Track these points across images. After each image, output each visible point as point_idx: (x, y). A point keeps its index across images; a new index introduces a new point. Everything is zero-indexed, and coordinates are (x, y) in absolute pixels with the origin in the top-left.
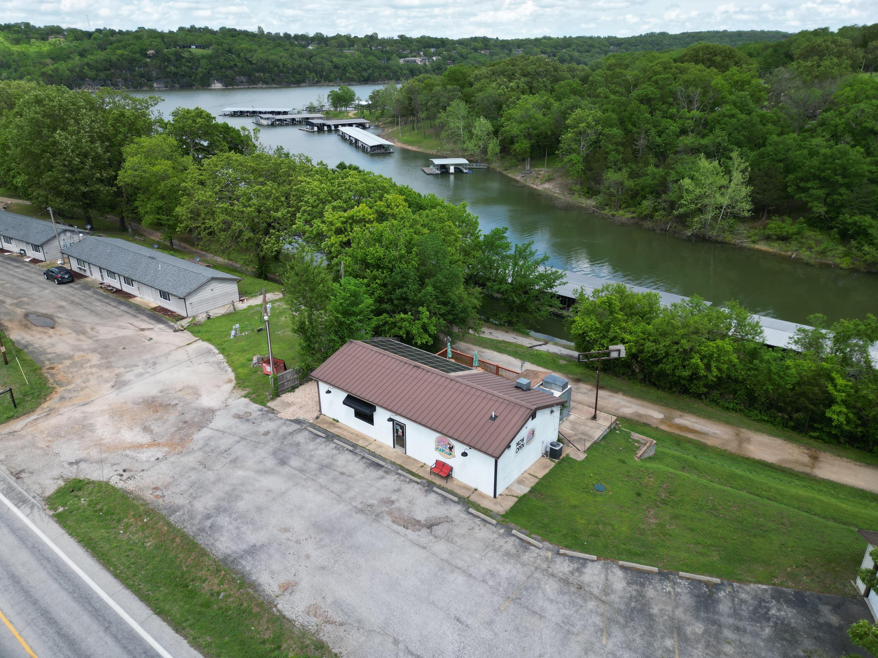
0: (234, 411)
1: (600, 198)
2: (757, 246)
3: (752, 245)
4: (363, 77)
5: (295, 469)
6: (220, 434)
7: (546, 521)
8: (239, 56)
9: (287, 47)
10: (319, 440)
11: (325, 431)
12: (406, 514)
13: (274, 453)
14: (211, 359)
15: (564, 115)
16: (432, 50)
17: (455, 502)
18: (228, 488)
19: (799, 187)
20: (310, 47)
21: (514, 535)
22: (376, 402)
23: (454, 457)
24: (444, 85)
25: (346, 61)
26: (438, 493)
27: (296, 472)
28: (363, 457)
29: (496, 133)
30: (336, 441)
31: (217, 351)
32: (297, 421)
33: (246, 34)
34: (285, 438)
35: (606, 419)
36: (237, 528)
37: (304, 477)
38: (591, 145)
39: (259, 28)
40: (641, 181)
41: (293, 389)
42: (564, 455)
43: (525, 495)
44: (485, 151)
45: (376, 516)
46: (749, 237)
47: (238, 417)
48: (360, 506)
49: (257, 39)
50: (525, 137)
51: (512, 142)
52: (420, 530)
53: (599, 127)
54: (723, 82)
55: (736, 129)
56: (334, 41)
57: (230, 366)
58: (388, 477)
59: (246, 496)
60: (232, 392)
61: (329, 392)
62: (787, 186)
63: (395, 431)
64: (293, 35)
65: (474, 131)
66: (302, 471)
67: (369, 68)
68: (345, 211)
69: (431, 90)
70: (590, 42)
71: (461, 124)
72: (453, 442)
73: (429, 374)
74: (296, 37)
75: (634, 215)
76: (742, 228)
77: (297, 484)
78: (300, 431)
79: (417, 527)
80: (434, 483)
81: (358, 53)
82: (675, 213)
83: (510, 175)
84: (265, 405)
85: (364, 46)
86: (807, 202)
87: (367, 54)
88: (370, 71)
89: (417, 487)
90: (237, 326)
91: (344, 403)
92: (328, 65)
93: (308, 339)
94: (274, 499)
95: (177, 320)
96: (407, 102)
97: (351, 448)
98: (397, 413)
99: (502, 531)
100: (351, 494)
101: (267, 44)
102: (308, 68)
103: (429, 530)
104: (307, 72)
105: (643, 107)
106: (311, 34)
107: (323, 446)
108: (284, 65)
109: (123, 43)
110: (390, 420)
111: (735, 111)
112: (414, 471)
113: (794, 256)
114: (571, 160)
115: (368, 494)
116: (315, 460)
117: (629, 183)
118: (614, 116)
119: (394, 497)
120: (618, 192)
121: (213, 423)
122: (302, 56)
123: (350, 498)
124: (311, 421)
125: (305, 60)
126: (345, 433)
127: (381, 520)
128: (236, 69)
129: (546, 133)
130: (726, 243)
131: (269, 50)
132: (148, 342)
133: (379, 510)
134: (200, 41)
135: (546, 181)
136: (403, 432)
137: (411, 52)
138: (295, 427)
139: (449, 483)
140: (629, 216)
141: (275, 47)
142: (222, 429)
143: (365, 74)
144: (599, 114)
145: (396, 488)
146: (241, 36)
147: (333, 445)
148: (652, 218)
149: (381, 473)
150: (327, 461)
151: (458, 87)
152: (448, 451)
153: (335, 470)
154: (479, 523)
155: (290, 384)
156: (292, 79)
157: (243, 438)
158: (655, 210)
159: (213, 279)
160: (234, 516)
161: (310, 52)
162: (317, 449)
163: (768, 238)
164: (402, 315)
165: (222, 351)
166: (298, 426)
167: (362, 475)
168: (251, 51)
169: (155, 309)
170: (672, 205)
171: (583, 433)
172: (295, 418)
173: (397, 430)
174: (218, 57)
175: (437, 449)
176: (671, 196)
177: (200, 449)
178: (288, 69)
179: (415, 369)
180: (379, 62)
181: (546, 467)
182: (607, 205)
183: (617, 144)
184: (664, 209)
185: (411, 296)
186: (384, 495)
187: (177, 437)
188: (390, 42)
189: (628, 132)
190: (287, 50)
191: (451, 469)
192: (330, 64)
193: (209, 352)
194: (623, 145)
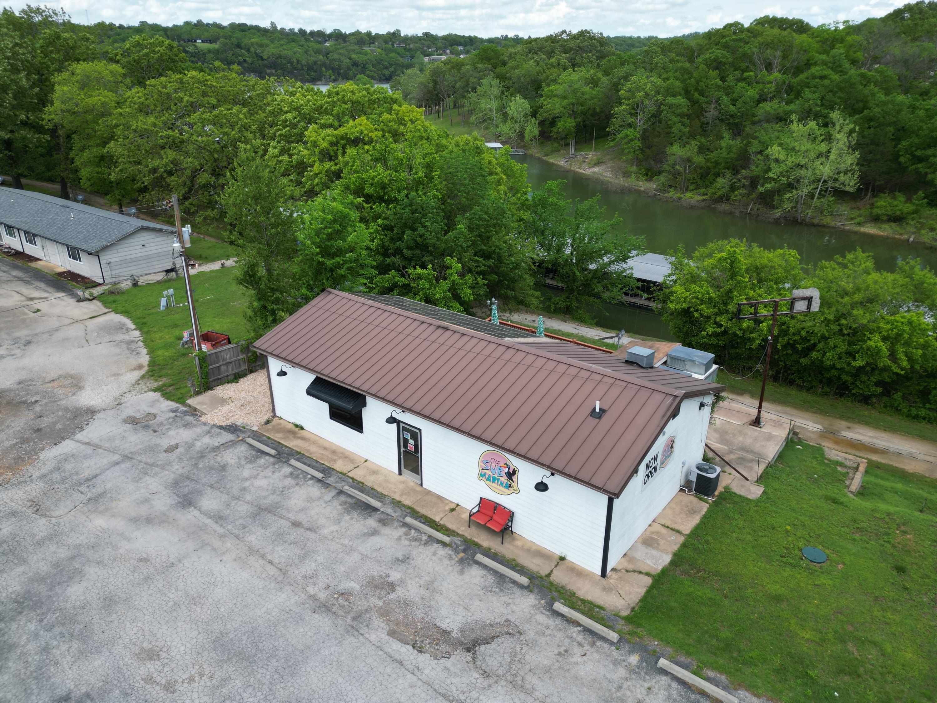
0: (129, 412)
1: (663, 178)
2: (863, 229)
3: (857, 229)
4: (384, 75)
5: (206, 514)
6: (89, 450)
7: (725, 634)
8: (248, 50)
9: (302, 43)
10: (262, 461)
11: (276, 445)
12: (419, 614)
13: (176, 484)
14: (121, 337)
15: (616, 87)
16: (460, 48)
17: (522, 587)
18: (63, 553)
19: (914, 156)
20: (327, 44)
21: (663, 672)
22: (365, 387)
23: (517, 492)
24: (474, 64)
25: (365, 58)
26: (485, 567)
27: (208, 521)
28: (341, 492)
29: (534, 114)
30: (293, 462)
31: (133, 326)
32: (232, 429)
33: (257, 29)
34: (202, 457)
35: (777, 424)
36: (46, 649)
37: (221, 531)
38: (649, 119)
39: (272, 23)
40: (713, 156)
41: (236, 378)
42: (720, 489)
43: (665, 572)
44: (521, 135)
45: (354, 619)
46: (852, 219)
47: (132, 421)
48: (323, 596)
49: (269, 34)
50: (570, 116)
51: (553, 123)
52: (448, 655)
53: (660, 97)
54: (810, 40)
55: (831, 91)
56: (352, 37)
57: (146, 345)
58: (386, 531)
59: (92, 571)
60: (137, 383)
61: (282, 373)
62: (899, 156)
63: (402, 443)
64: (308, 31)
65: (510, 112)
66: (219, 518)
67: (391, 65)
68: (336, 129)
69: (459, 70)
70: (630, 42)
71: (494, 105)
72: (516, 462)
73: (466, 338)
74: (312, 33)
75: (704, 197)
76: (844, 209)
77: (204, 545)
78: (233, 444)
79: (444, 647)
80: (477, 544)
81: (379, 50)
82: (761, 189)
83: (551, 161)
84: (184, 404)
85: (386, 42)
86: (926, 174)
87: (388, 51)
88: (392, 69)
89: (442, 552)
90: (171, 291)
91: (309, 392)
92: (346, 62)
93: (261, 296)
94: (147, 579)
95: (87, 288)
96: (431, 85)
97: (320, 475)
98: (405, 409)
99: (634, 659)
100: (309, 567)
101: (280, 39)
102: (324, 64)
103: (469, 657)
104: (324, 69)
105: (713, 73)
106: (328, 31)
107: (268, 472)
108: (298, 61)
109: (122, 36)
110: (391, 420)
111: (828, 72)
112: (437, 519)
113: (911, 239)
114: (627, 136)
115: (342, 568)
116: (248, 497)
117: (699, 159)
118: (678, 83)
119: (395, 576)
120: (685, 170)
121: (84, 433)
122: (318, 52)
123: (305, 577)
124: (255, 428)
125: (321, 57)
126: (313, 449)
127: (364, 630)
128: (246, 65)
129: (594, 109)
130: (823, 226)
131: (282, 45)
132: (32, 315)
133: (362, 605)
134: (206, 35)
135: (595, 164)
136: (416, 446)
137: (437, 50)
138: (228, 437)
139: (506, 544)
140: (700, 198)
141: (289, 43)
142: (96, 441)
143: (386, 72)
144: (659, 82)
145: (400, 555)
146: (252, 31)
147: (287, 470)
148: (728, 200)
149: (372, 522)
150: (273, 498)
151: (490, 66)
152: (504, 479)
153: (282, 517)
154: (580, 638)
155: (231, 370)
156: (307, 76)
157: (127, 458)
158: (733, 188)
159: (143, 229)
160: (51, 618)
161: (327, 48)
162: (256, 477)
163: (876, 219)
164: (419, 271)
165: (140, 325)
166: (231, 437)
167: (334, 528)
168: (261, 46)
169: (61, 274)
170: (754, 182)
171: (743, 449)
172: (229, 423)
173: (406, 441)
174: (226, 51)
175: (482, 476)
176: (755, 170)
177: (43, 476)
178: (303, 66)
179: (440, 331)
180: (401, 60)
181: (692, 512)
182: (671, 187)
183: (682, 115)
184: (744, 186)
185: (431, 239)
186: (375, 571)
187: (13, 454)
188: (414, 39)
189: (694, 102)
190: (302, 46)
191: (511, 515)
192: (348, 60)
193: (121, 328)
194: (689, 116)
